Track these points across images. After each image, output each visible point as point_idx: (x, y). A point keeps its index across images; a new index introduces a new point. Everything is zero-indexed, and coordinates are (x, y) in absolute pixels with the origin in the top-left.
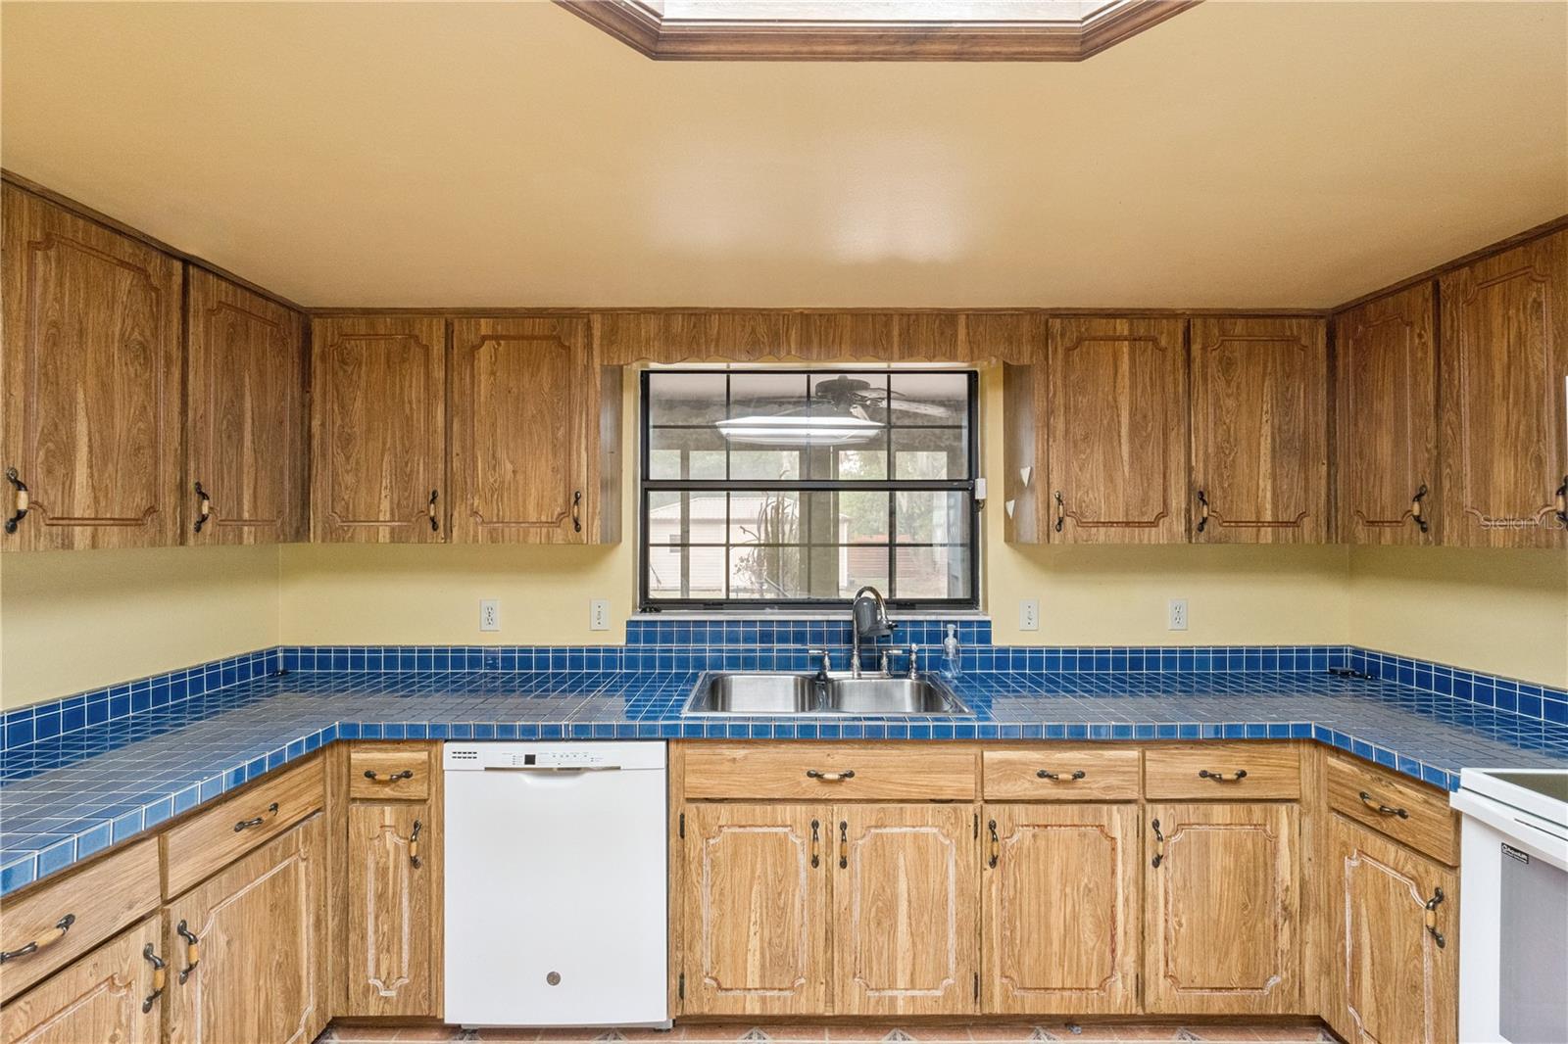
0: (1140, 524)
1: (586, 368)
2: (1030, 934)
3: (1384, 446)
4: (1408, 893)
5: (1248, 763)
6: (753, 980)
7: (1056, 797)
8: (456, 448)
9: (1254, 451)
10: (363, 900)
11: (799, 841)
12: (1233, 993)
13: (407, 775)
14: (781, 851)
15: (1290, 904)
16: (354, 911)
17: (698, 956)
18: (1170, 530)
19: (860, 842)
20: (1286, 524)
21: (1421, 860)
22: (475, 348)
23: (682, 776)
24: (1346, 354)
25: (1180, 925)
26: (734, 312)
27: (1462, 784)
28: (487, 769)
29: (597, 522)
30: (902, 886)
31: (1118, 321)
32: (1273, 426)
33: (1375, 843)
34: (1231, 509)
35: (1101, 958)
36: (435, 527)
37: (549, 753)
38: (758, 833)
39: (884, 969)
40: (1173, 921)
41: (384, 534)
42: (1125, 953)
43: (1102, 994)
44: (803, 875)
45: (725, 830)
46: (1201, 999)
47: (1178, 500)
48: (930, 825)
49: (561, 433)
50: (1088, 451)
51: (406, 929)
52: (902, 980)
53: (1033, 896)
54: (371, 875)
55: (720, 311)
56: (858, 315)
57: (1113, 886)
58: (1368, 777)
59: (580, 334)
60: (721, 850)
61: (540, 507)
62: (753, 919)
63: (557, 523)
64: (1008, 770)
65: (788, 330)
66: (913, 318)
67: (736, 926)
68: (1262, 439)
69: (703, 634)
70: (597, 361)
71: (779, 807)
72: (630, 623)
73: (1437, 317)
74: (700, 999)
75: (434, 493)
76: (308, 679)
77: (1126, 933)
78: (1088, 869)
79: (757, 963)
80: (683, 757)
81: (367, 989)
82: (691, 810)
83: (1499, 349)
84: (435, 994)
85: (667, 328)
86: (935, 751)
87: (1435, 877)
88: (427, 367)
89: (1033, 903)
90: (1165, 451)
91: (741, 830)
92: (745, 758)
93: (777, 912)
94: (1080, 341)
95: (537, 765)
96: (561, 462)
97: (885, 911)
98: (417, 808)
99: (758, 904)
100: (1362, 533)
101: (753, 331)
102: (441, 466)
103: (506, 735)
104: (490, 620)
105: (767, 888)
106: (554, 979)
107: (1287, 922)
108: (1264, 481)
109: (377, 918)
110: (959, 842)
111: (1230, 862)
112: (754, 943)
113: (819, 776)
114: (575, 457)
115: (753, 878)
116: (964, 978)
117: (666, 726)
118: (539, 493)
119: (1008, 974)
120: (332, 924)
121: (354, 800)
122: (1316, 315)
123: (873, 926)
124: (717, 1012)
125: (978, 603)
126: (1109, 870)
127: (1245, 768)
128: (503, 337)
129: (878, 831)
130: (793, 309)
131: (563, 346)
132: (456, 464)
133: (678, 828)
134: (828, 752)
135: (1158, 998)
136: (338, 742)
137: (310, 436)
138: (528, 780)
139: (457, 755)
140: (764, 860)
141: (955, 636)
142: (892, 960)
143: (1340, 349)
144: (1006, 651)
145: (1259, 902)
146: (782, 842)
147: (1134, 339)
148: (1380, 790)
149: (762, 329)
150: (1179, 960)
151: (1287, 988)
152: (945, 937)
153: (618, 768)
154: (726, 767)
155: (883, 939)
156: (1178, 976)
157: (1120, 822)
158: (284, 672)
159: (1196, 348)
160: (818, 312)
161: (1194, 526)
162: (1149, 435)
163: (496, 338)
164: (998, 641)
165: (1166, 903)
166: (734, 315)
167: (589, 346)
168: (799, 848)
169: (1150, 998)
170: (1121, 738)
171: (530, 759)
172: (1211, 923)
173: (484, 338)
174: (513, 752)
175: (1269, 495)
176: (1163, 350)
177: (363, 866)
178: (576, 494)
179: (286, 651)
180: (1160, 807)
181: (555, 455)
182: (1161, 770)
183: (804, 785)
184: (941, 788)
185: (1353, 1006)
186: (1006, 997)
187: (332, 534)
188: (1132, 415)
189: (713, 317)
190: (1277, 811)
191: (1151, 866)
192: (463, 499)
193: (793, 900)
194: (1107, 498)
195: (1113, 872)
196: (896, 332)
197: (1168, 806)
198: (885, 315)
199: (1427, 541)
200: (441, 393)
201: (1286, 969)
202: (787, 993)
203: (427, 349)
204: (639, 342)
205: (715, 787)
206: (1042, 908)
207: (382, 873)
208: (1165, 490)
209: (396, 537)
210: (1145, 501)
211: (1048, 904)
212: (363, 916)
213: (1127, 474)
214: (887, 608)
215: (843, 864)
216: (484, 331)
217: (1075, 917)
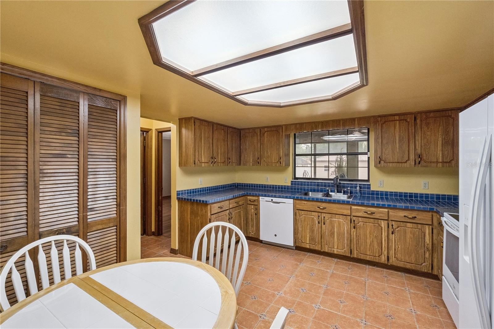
0: (401, 163)
1: (282, 135)
2: (362, 243)
5: (417, 215)
6: (308, 242)
7: (368, 217)
8: (262, 150)
9: (436, 144)
10: (249, 219)
11: (316, 219)
12: (413, 264)
13: (255, 201)
15: (429, 248)
16: (248, 220)
17: (298, 236)
18: (410, 164)
19: (327, 221)
20: (446, 162)
22: (264, 133)
23: (296, 205)
25: (399, 247)
26: (308, 123)
28: (266, 201)
29: (284, 162)
30: (336, 230)
31: (396, 116)
32: (442, 138)
34: (428, 159)
35: (379, 250)
36: (259, 163)
37: (275, 199)
38: (309, 216)
39: (332, 245)
40: (397, 246)
41: (251, 165)
42: (385, 251)
43: (379, 258)
44: (317, 225)
45: (303, 215)
46: (404, 264)
47: (412, 157)
48: (341, 220)
49: (278, 147)
50: (387, 146)
51: (255, 224)
52: (336, 247)
53: (363, 235)
54: (250, 216)
55: (305, 123)
57: (382, 237)
59: (281, 129)
60: (302, 219)
61: (275, 160)
62: (308, 231)
63: (277, 162)
64: (357, 210)
67: (305, 232)
68: (439, 142)
70: (284, 134)
71: (312, 212)
72: (292, 181)
74: (299, 243)
75: (258, 158)
76: (240, 188)
77: (385, 247)
78: (376, 232)
79: (309, 239)
80: (296, 202)
81: (250, 232)
82: (297, 211)
84: (259, 235)
86: (342, 205)
88: (257, 137)
89: (363, 237)
90: (409, 146)
91: (306, 216)
92: (306, 203)
93: (312, 231)
94: (385, 122)
96: (278, 152)
97: (332, 234)
98: (256, 206)
99: (309, 229)
102: (259, 153)
103: (269, 196)
104: (267, 180)
105: (310, 226)
106: (276, 235)
107: (428, 252)
108: (439, 152)
109: (251, 222)
110: (347, 223)
111: (412, 236)
112: (308, 235)
113: (319, 208)
114: (280, 151)
115: (308, 224)
116: (348, 249)
117: (293, 197)
118: (275, 158)
119: (358, 250)
120: (245, 222)
121: (248, 204)
122: (458, 109)
123: (330, 236)
124: (302, 246)
125: (369, 181)
126: (381, 233)
127: (416, 216)
128: (269, 131)
129: (331, 219)
130: (320, 121)
131: (278, 132)
132: (262, 153)
133: (295, 214)
134: (321, 203)
135: (393, 261)
136: (246, 195)
137: (241, 149)
138: (271, 203)
139: (262, 198)
140: (310, 222)
142: (334, 243)
144: (374, 191)
145: (420, 246)
146: (313, 219)
147: (400, 120)
150: (398, 255)
151: (428, 266)
152: (344, 240)
153: (286, 203)
154: (303, 205)
155: (332, 239)
156: (398, 258)
157: (383, 224)
158: (237, 187)
159: (418, 121)
160: (325, 121)
161: (417, 163)
162: (404, 142)
163: (267, 131)
164: (372, 189)
165: (395, 242)
167: (282, 131)
168: (316, 220)
169: (391, 261)
170: (383, 207)
171: (272, 200)
172: (407, 248)
173: (266, 131)
174: (269, 199)
175: (441, 155)
176: (408, 122)
177: (249, 214)
178: (280, 158)
179: (237, 183)
180: (394, 222)
181: (277, 151)
182: (394, 214)
183: (317, 209)
184: (343, 212)
186: (357, 254)
187: (244, 165)
188: (399, 138)
190: (425, 227)
191: (391, 234)
192: (263, 158)
193: (315, 229)
194: (393, 157)
195: (382, 234)
197: (396, 222)
198: (339, 120)
200: (259, 141)
201: (427, 262)
202: (314, 245)
203: (257, 134)
204: (291, 130)
205: (301, 208)
206: (365, 239)
207: (252, 215)
208: (409, 154)
209: (253, 165)
210: (403, 157)
211: (367, 238)
212: (249, 221)
213: (398, 151)
215: (324, 224)
216: (266, 130)
217: (373, 241)
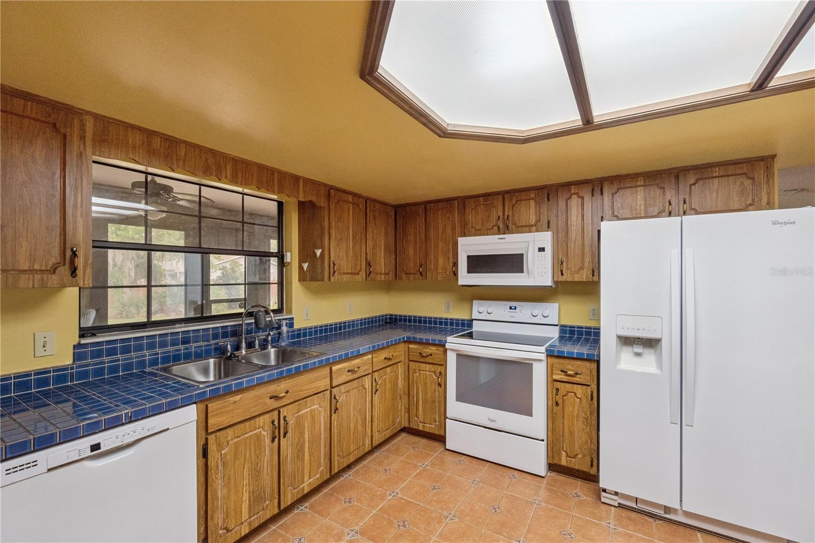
0: (355, 274)
2: (345, 435)
3: (411, 251)
4: (432, 376)
6: (245, 517)
7: (353, 378)
9: (380, 249)
11: (266, 433)
12: (391, 429)
14: (258, 441)
17: (217, 519)
18: (361, 276)
19: (291, 422)
20: (387, 274)
21: (435, 366)
23: (204, 421)
24: (400, 220)
25: (380, 412)
27: (448, 341)
28: (49, 470)
30: (306, 436)
31: (349, 195)
32: (384, 241)
33: (423, 366)
34: (376, 268)
35: (363, 434)
37: (108, 439)
38: (247, 437)
39: (300, 477)
42: (368, 429)
43: (363, 447)
44: (268, 449)
45: (230, 442)
46: (384, 435)
47: (364, 265)
48: (316, 404)
50: (341, 245)
52: (306, 477)
53: (346, 419)
56: (261, 167)
57: (366, 406)
58: (421, 348)
59: (76, 127)
60: (229, 455)
61: (33, 257)
62: (245, 484)
63: (51, 270)
64: (339, 373)
65: (225, 166)
66: (283, 175)
67: (236, 492)
68: (382, 245)
69: (142, 345)
70: (89, 151)
71: (257, 420)
72: (75, 347)
73: (426, 214)
77: (369, 422)
78: (360, 403)
79: (247, 506)
82: (211, 439)
83: (441, 227)
85: (149, 144)
86: (316, 372)
87: (439, 369)
90: (360, 247)
91: (239, 439)
92: (241, 399)
93: (256, 474)
94: (339, 201)
95: (103, 448)
97: (300, 450)
99: (247, 475)
100: (404, 276)
101: (206, 160)
103: (70, 436)
105: (251, 464)
108: (382, 259)
110: (325, 408)
111: (390, 385)
112: (246, 496)
113: (275, 397)
114: (70, 220)
116: (326, 464)
119: (339, 454)
122: (392, 206)
123: (296, 459)
125: (283, 311)
126: (365, 401)
127: (393, 353)
129: (298, 414)
130: (229, 154)
131: (58, 132)
133: (202, 453)
134: (278, 384)
135: (376, 440)
138: (93, 463)
139: (12, 471)
140: (250, 450)
141: (286, 325)
142: (303, 470)
143: (398, 219)
145: (395, 396)
146: (258, 437)
147: (353, 203)
148: (425, 350)
149: (211, 161)
150: (380, 424)
152: (320, 450)
153: (168, 429)
154: (231, 407)
155: (299, 463)
156: (380, 430)
157: (367, 382)
159: (368, 210)
160: (242, 160)
161: (368, 275)
162: (357, 240)
165: (377, 406)
166: (194, 147)
167: (83, 138)
168: (266, 436)
169: (374, 441)
171: (95, 447)
172: (386, 408)
174: (77, 448)
175: (383, 265)
176: (360, 209)
178: (72, 249)
180: (376, 373)
182: (376, 360)
183: (268, 404)
184: (319, 387)
185: (416, 417)
186: (339, 464)
189: (181, 145)
190: (398, 366)
191: (374, 395)
193: (264, 464)
196: (276, 180)
197: (378, 372)
198: (272, 170)
199: (422, 279)
202: (261, 513)
205: (225, 421)
206: (348, 423)
208: (360, 261)
210: (356, 265)
211: (350, 421)
214: (274, 314)
215: (284, 437)
217: (357, 422)
